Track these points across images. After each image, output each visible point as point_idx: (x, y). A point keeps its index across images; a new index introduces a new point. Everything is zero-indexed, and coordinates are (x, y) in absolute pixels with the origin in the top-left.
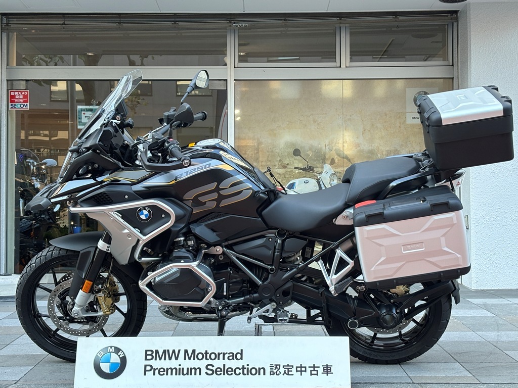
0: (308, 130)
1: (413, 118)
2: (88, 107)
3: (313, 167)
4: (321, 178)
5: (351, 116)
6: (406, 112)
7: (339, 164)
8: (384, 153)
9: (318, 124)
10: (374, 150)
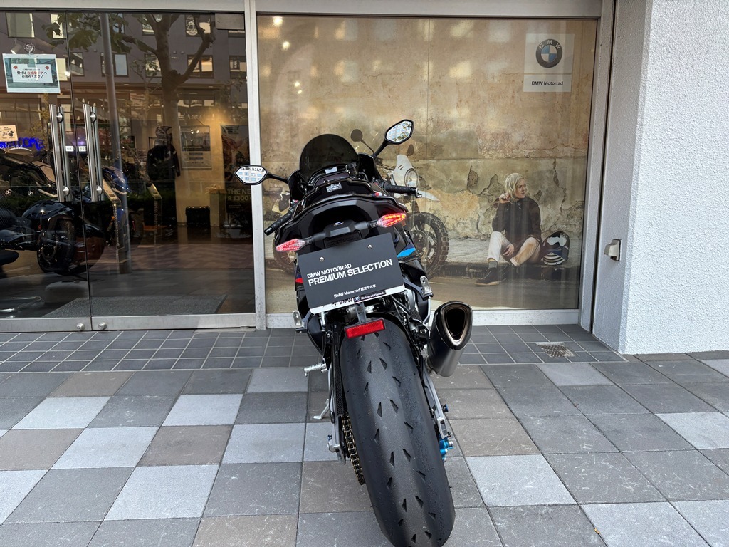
0: (374, 100)
1: (534, 83)
2: (21, 56)
3: (381, 159)
4: (392, 175)
5: (440, 78)
6: (524, 74)
7: (421, 154)
8: (488, 137)
9: (390, 90)
10: (474, 133)
